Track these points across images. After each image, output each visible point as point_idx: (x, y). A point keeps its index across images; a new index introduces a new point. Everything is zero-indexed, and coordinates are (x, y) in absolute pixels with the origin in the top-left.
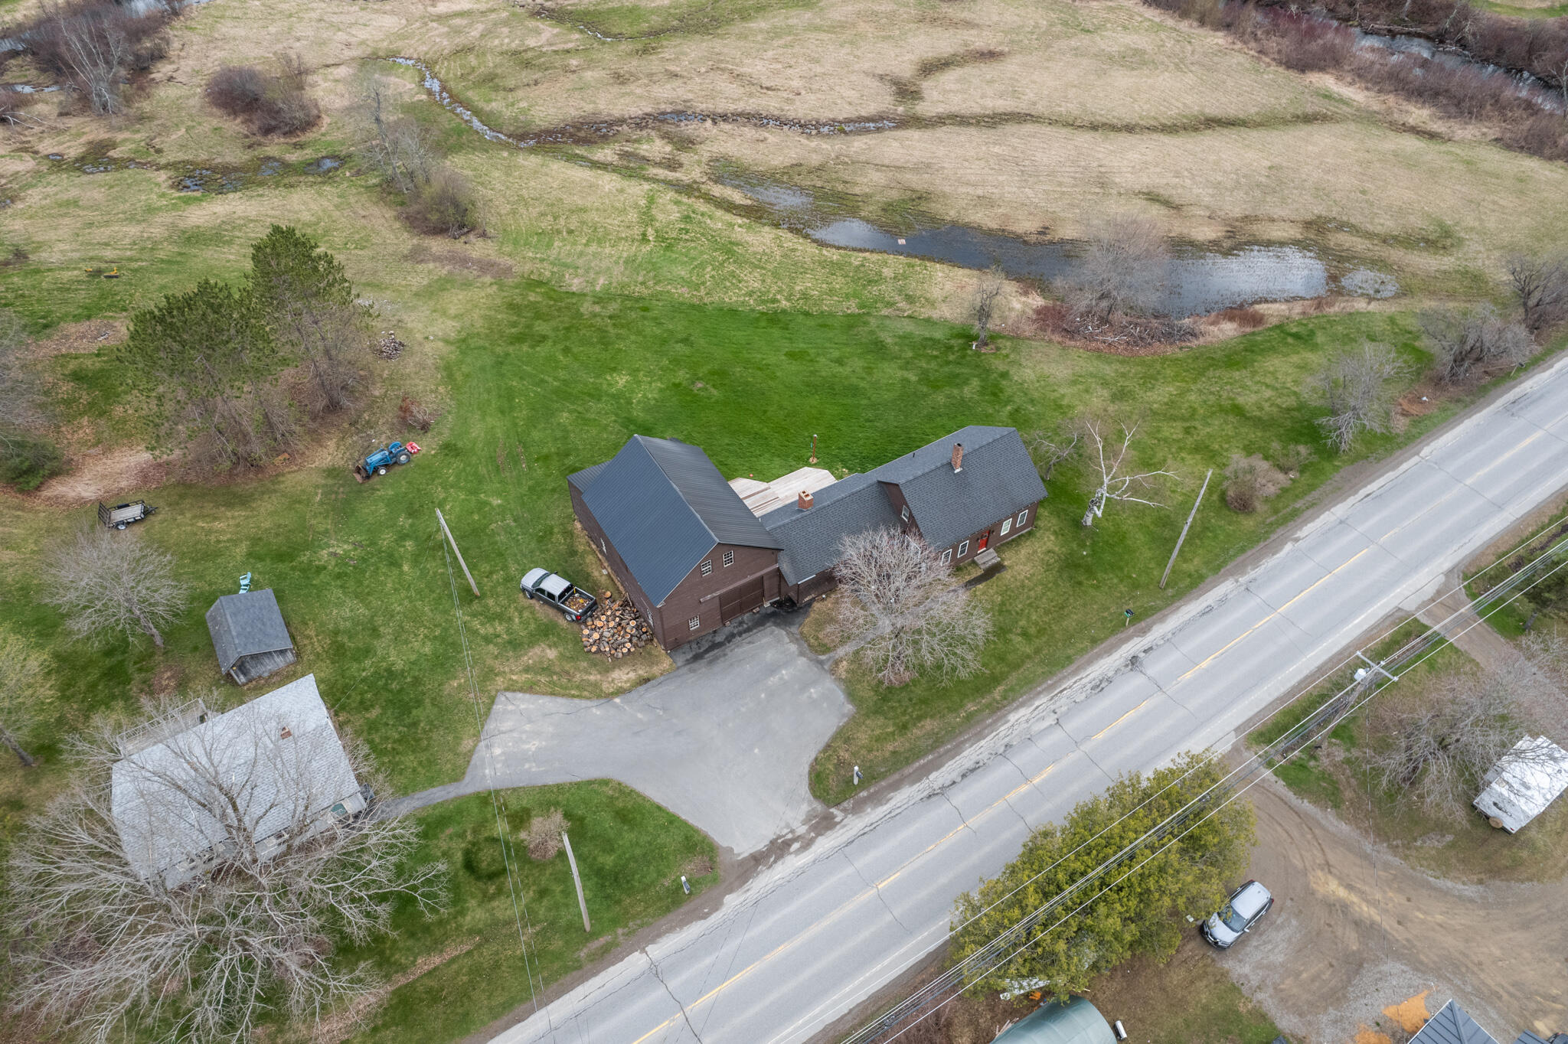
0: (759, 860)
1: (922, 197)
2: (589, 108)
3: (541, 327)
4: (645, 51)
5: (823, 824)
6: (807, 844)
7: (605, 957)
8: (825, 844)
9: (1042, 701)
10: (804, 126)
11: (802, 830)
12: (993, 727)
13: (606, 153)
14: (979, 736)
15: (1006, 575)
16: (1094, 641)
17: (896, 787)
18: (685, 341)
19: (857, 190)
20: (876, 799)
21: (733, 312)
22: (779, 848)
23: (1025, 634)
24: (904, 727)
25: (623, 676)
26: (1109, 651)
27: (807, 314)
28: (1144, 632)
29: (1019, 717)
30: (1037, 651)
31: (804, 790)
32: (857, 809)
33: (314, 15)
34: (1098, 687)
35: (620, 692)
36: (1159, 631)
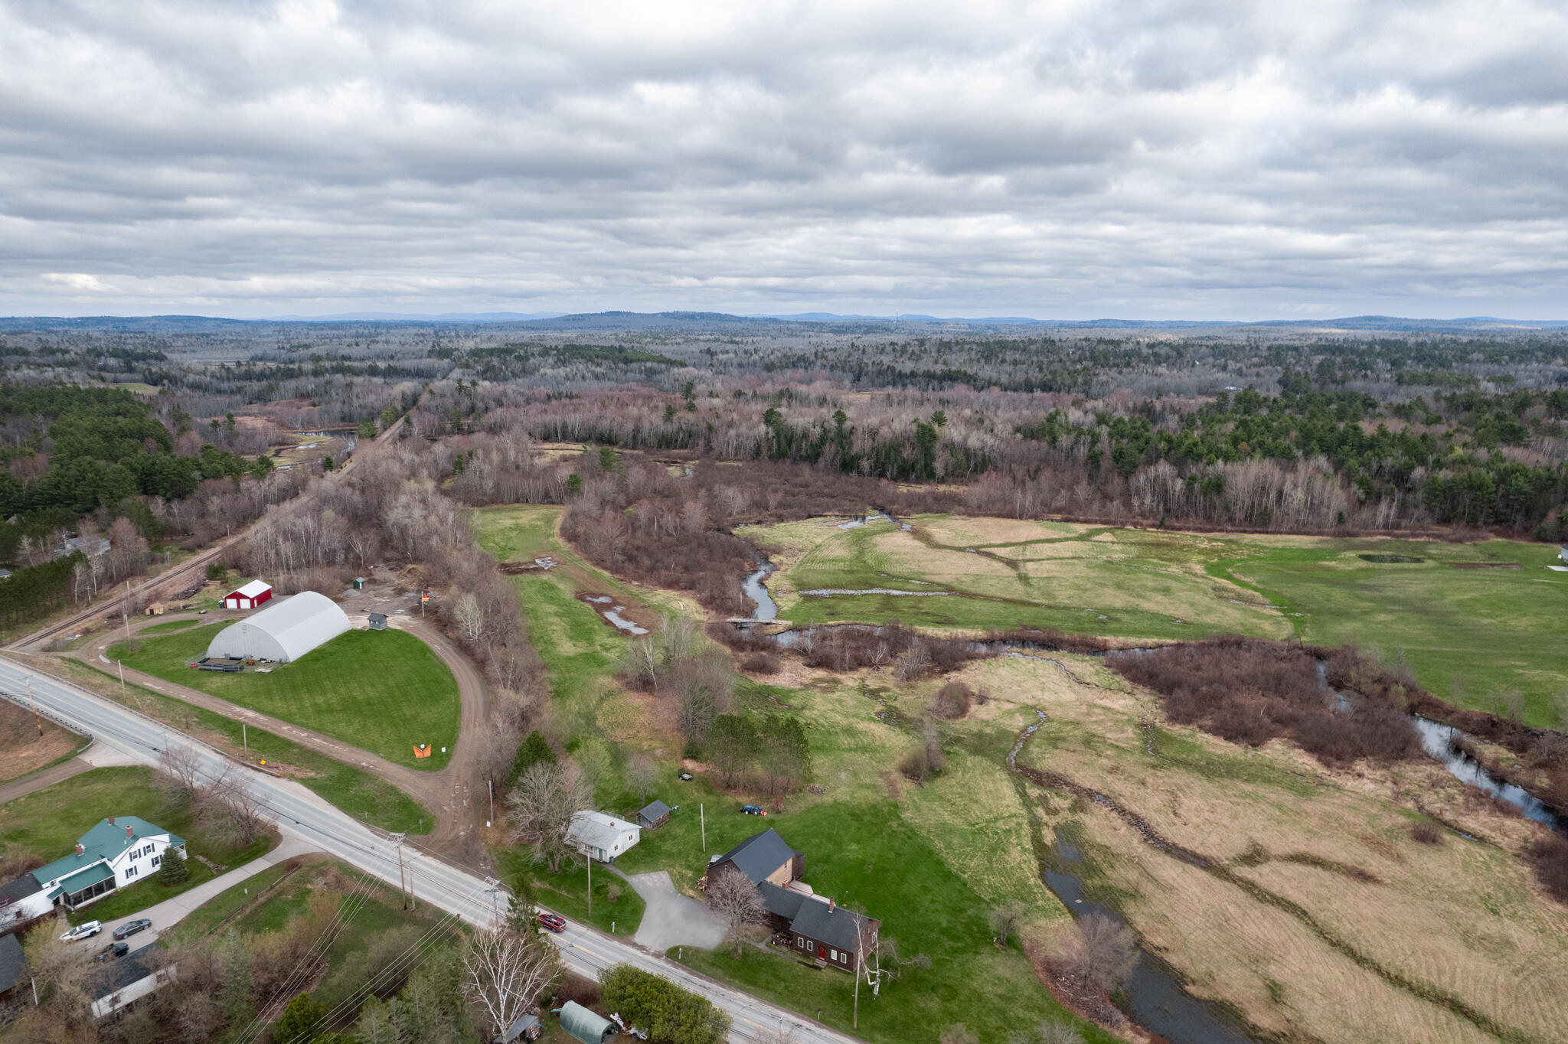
0: (634, 945)
1: (1135, 895)
2: (1070, 772)
3: (867, 818)
4: (1154, 767)
5: (658, 955)
6: (648, 953)
7: (582, 923)
8: (650, 958)
9: (753, 1001)
10: (1151, 836)
11: (652, 951)
12: (730, 989)
13: (1034, 792)
14: (723, 987)
15: (816, 972)
16: (801, 1011)
17: (684, 969)
18: (898, 855)
19: (1108, 873)
20: (675, 966)
21: (940, 863)
22: (641, 948)
23: (786, 988)
24: (713, 964)
25: (691, 893)
26: (798, 1016)
27: (965, 885)
28: (819, 1026)
29: (740, 995)
30: (780, 994)
31: (668, 947)
32: (667, 962)
33: (1044, 680)
34: (773, 1017)
35: (684, 894)
36: (825, 1032)
